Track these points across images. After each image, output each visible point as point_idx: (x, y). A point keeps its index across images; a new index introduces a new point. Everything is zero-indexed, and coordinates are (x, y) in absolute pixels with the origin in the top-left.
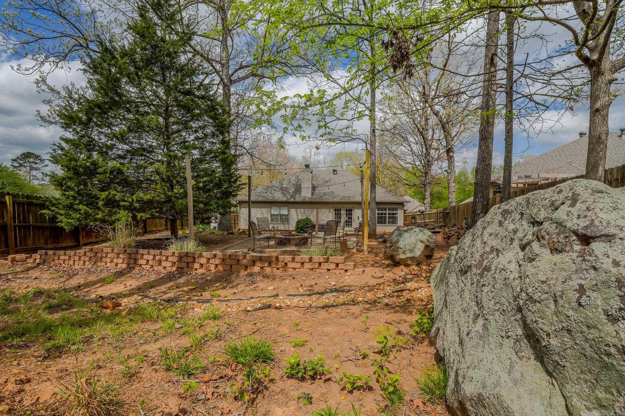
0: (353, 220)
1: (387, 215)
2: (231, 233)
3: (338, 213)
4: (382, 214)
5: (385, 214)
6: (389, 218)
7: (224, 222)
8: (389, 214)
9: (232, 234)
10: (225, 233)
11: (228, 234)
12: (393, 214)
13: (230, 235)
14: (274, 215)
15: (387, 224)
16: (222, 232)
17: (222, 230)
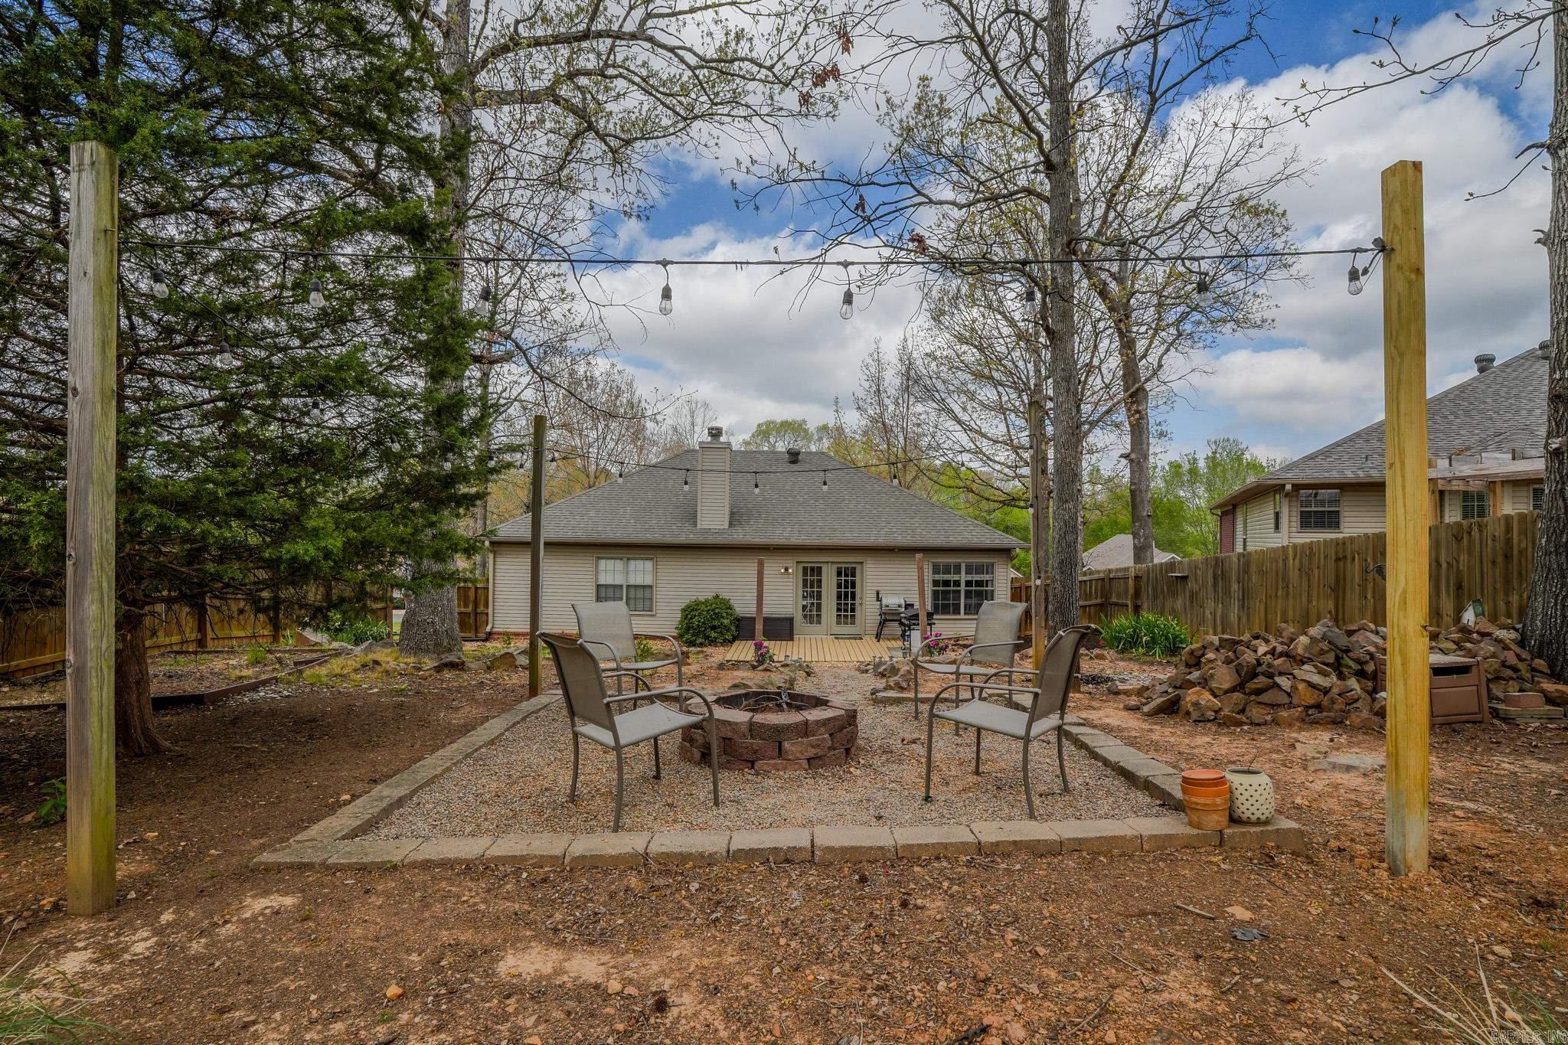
0: (858, 601)
1: (963, 588)
2: (452, 666)
3: (811, 578)
4: (947, 583)
5: (957, 583)
6: (968, 594)
7: (425, 615)
8: (968, 583)
9: (458, 666)
10: (429, 663)
11: (439, 669)
12: (979, 583)
13: (447, 675)
14: (607, 586)
15: (962, 616)
16: (411, 660)
17: (417, 649)
